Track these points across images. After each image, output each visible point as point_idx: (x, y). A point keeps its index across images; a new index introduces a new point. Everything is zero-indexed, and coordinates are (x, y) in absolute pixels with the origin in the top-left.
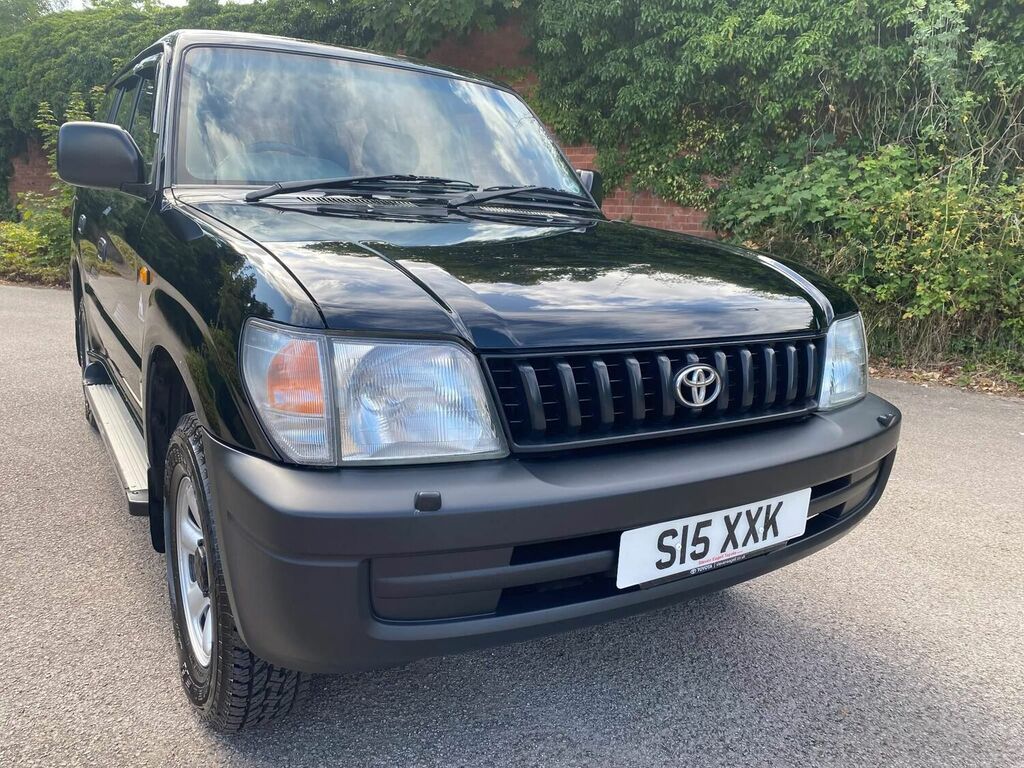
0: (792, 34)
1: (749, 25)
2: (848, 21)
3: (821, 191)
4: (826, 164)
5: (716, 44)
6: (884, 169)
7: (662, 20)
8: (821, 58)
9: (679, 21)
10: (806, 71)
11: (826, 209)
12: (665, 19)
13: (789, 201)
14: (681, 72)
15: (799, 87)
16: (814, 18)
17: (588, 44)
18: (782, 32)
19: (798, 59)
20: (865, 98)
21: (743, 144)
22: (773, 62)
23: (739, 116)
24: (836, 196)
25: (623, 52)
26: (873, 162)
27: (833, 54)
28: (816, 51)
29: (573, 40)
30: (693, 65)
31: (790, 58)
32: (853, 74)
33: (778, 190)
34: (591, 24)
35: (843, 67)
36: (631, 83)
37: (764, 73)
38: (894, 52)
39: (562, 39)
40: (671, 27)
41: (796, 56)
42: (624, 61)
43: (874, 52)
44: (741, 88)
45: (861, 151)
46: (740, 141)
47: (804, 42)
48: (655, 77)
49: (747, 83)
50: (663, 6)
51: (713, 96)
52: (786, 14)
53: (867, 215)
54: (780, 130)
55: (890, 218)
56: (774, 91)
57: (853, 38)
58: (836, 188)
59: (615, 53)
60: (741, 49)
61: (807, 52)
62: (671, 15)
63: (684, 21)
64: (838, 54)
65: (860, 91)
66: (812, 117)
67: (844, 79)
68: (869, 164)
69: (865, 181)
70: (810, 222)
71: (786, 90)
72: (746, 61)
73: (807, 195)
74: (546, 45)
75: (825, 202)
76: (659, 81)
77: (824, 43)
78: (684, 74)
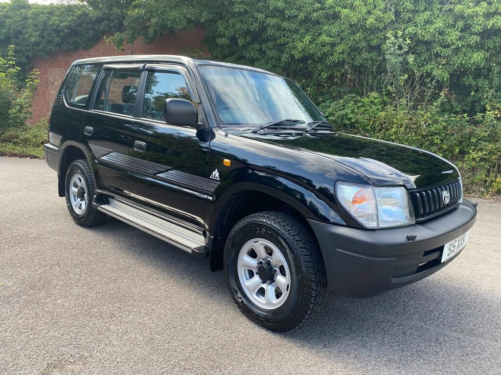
0: (333, 45)
1: (314, 40)
2: (356, 41)
3: (349, 111)
4: (348, 99)
5: (302, 47)
6: (372, 102)
7: (277, 35)
8: (345, 56)
9: (284, 36)
10: (339, 60)
11: (351, 118)
12: (278, 34)
13: (337, 115)
14: (284, 57)
15: (335, 67)
16: (342, 39)
17: (241, 42)
18: (330, 44)
19: (336, 55)
20: (360, 73)
21: (307, 88)
22: (325, 55)
23: (305, 76)
24: (355, 113)
25: (257, 46)
26: (367, 99)
27: (349, 54)
28: (343, 53)
29: (233, 40)
30: (291, 55)
31: (332, 55)
32: (357, 63)
33: (330, 110)
34: (242, 33)
35: (353, 59)
36: (260, 60)
37: (320, 60)
38: (374, 55)
39: (228, 38)
40: (280, 37)
41: (335, 54)
42: (257, 50)
43: (365, 55)
44: (309, 65)
45: (361, 95)
46: (306, 87)
47: (339, 49)
48: (272, 59)
49: (311, 63)
50: (277, 28)
51: (296, 67)
52: (331, 37)
53: (366, 121)
54: (323, 83)
55: (378, 122)
56: (324, 67)
57: (357, 49)
58: (354, 109)
59: (253, 46)
60: (312, 49)
61: (340, 53)
62: (281, 33)
63: (286, 36)
64: (351, 54)
65: (359, 70)
66: (339, 79)
67: (353, 65)
68: (365, 100)
69: (365, 107)
70: (345, 123)
71: (330, 68)
72: (313, 54)
73: (343, 112)
74: (221, 41)
75: (351, 116)
76: (274, 60)
77: (347, 50)
78: (286, 58)
